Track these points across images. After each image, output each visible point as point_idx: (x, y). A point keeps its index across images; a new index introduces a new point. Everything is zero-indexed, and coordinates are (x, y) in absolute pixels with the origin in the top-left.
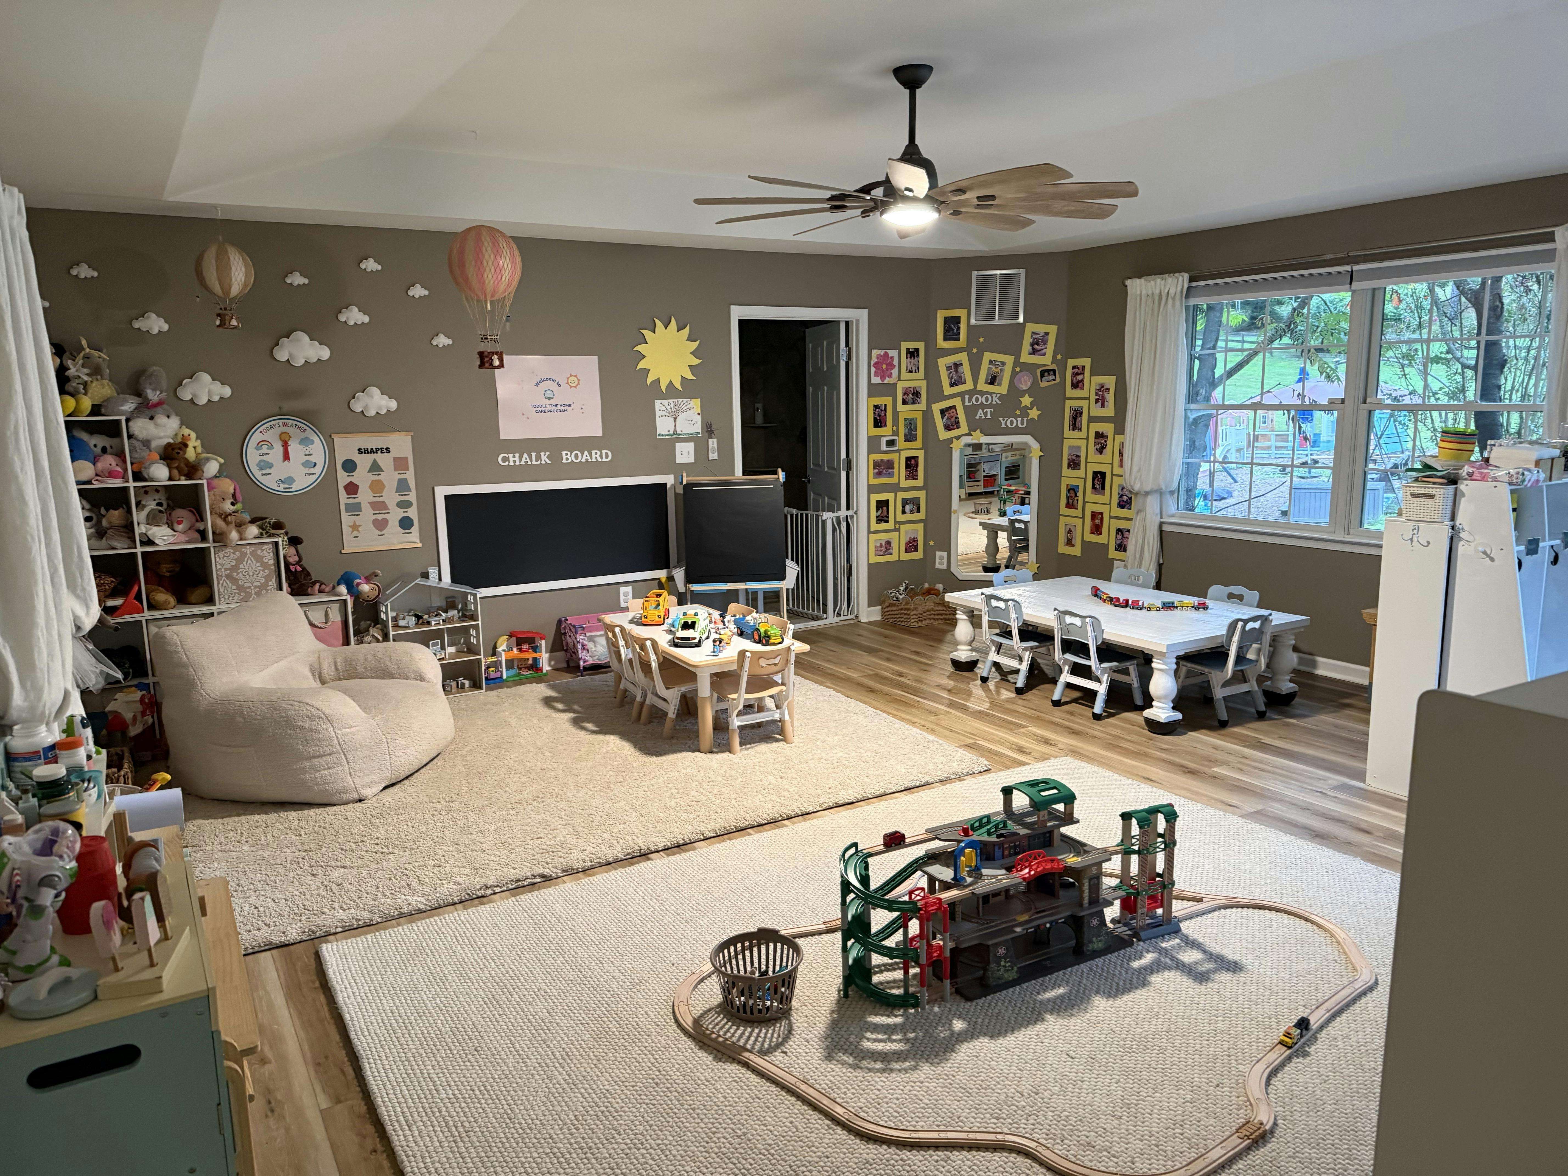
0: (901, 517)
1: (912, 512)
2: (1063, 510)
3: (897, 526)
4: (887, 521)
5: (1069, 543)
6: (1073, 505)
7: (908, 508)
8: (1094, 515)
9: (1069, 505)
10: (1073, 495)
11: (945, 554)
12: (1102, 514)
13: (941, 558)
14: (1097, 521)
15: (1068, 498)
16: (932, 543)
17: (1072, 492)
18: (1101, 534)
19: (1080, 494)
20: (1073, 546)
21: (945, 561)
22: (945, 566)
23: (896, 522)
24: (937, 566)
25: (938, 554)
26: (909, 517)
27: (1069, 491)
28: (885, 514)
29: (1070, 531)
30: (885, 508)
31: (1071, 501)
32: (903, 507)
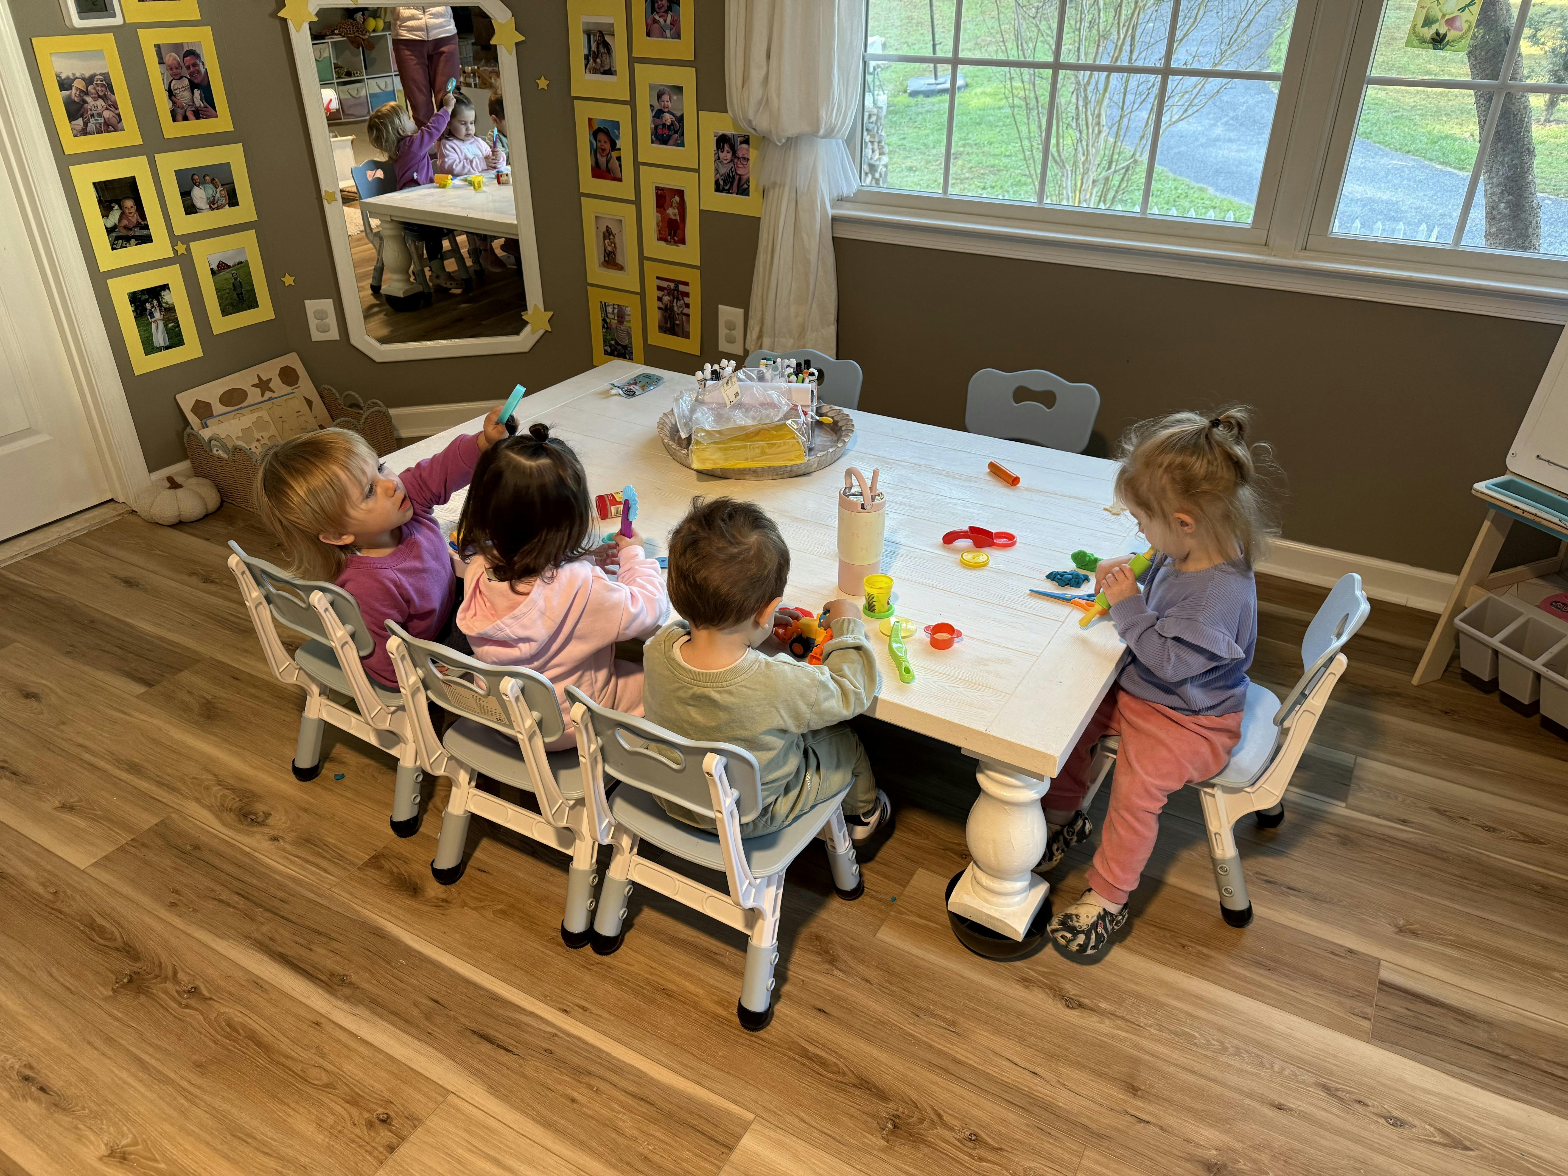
0: (184, 224)
1: (213, 204)
2: (588, 183)
3: (181, 248)
4: (148, 239)
5: (610, 260)
6: (608, 170)
7: (199, 195)
8: (663, 197)
9: (599, 172)
10: (607, 146)
11: (327, 304)
12: (681, 193)
13: (321, 315)
14: (672, 212)
15: (595, 151)
16: (289, 280)
17: (602, 136)
18: (683, 242)
19: (624, 142)
20: (621, 268)
21: (332, 320)
22: (334, 334)
23: (174, 239)
24: (316, 336)
25: (312, 306)
26: (205, 220)
27: (595, 134)
28: (135, 218)
29: (608, 234)
30: (129, 203)
31: (602, 160)
32: (186, 194)
